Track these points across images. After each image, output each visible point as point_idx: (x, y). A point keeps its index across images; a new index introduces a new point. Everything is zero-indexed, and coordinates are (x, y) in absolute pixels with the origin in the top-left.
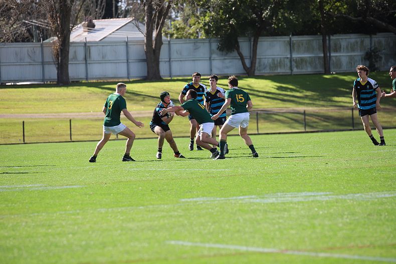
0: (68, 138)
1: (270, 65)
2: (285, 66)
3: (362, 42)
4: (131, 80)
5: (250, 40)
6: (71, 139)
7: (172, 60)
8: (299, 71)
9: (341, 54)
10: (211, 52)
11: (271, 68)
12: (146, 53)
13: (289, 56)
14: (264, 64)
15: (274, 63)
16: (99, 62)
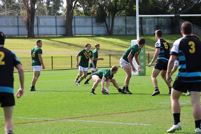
1: (117, 30)
2: (123, 31)
3: (154, 20)
5: (109, 18)
8: (129, 33)
9: (146, 26)
10: (92, 23)
11: (118, 32)
13: (125, 26)
14: (115, 30)
15: (119, 30)
16: (44, 26)
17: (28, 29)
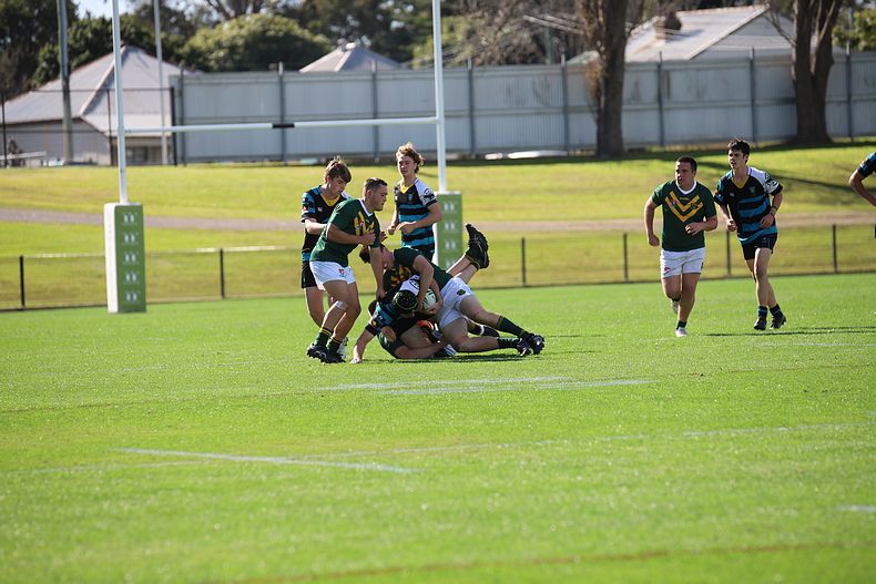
0: (620, 275)
4: (761, 145)
6: (626, 275)
7: (854, 98)
12: (796, 84)
16: (689, 107)
17: (599, 122)
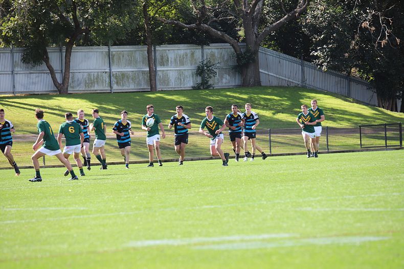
1: (85, 81)
2: (103, 82)
3: (193, 54)
5: (61, 51)
8: (120, 88)
9: (169, 69)
10: (14, 65)
11: (86, 84)
13: (108, 70)
14: (78, 80)
15: (90, 79)
